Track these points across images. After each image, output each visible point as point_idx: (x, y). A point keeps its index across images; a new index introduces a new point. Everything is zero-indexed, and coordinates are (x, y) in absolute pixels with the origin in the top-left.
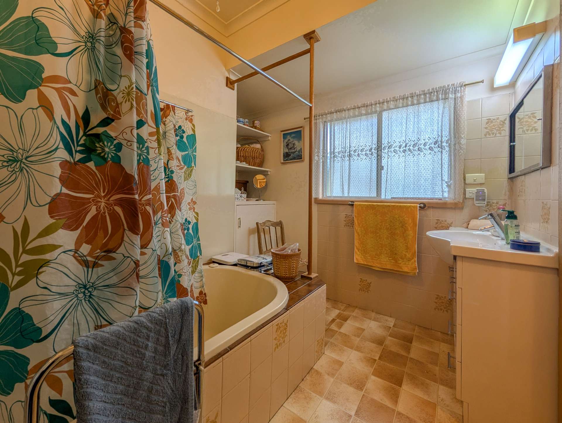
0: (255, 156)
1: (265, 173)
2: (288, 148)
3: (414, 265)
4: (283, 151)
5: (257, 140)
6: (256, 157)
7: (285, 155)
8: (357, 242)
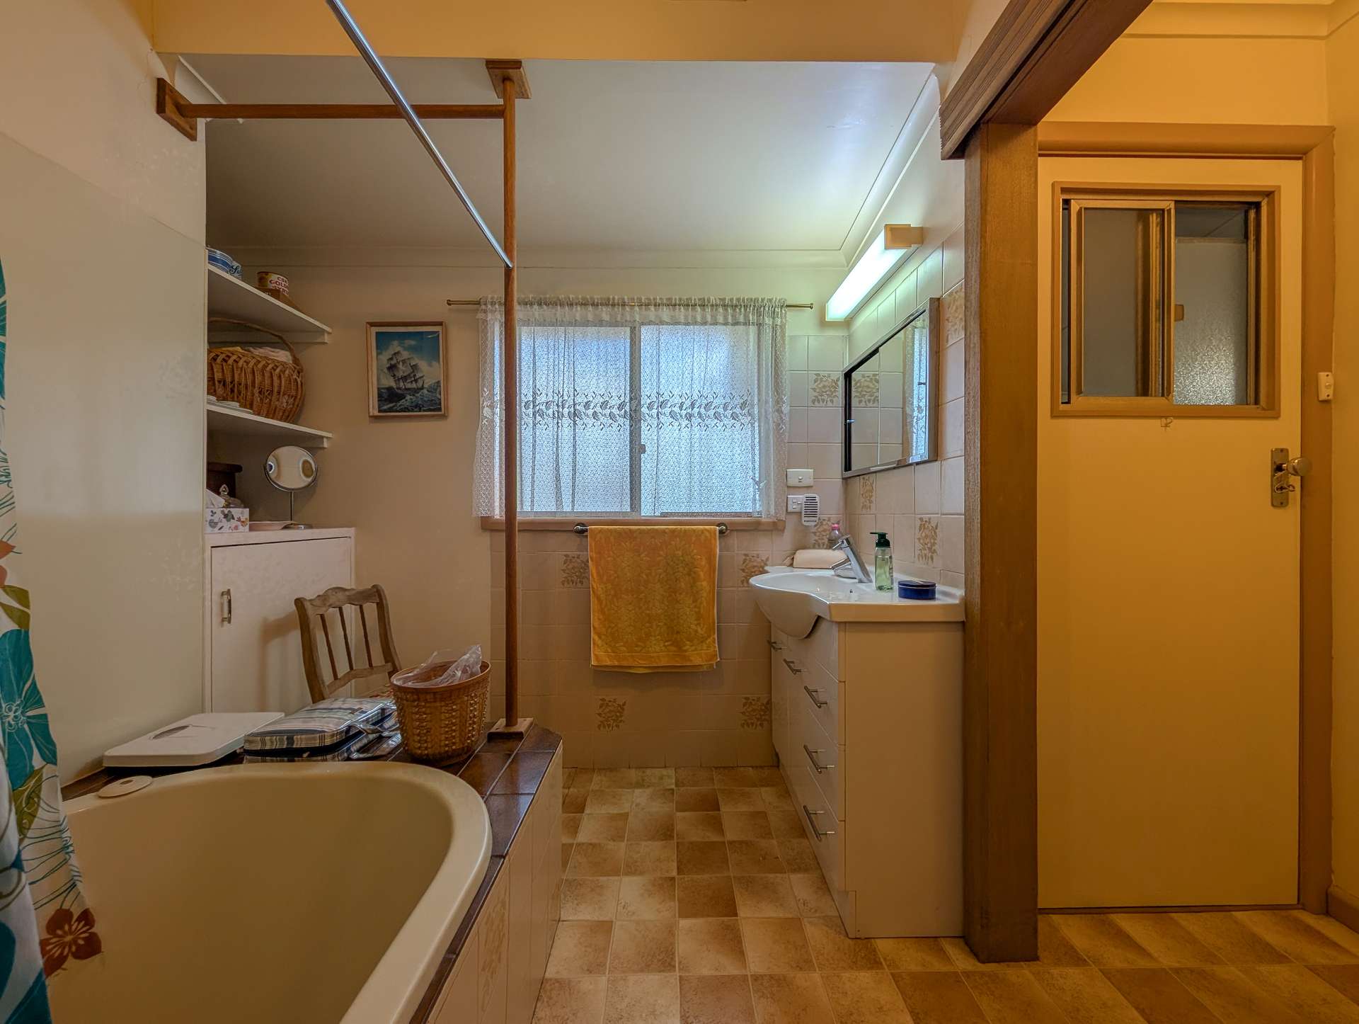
0: (272, 385)
1: (310, 443)
2: (394, 376)
3: (712, 650)
4: (378, 384)
5: (280, 338)
6: (276, 390)
7: (385, 396)
8: (596, 618)
